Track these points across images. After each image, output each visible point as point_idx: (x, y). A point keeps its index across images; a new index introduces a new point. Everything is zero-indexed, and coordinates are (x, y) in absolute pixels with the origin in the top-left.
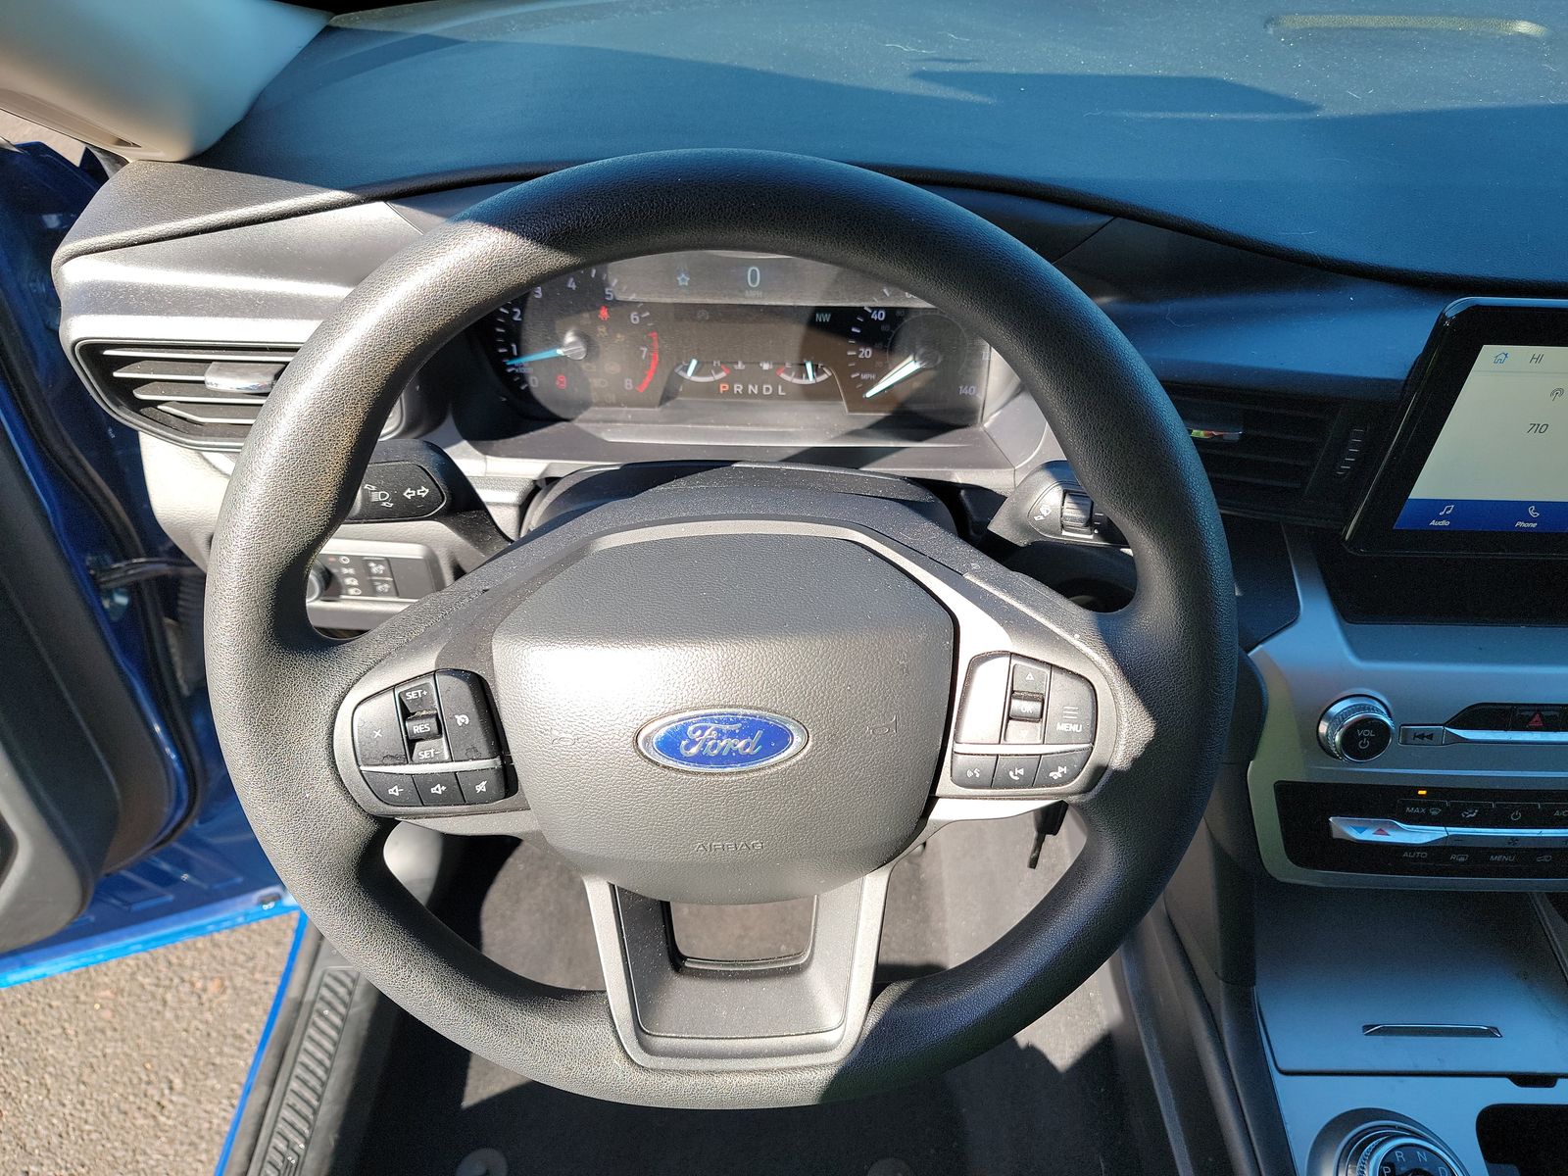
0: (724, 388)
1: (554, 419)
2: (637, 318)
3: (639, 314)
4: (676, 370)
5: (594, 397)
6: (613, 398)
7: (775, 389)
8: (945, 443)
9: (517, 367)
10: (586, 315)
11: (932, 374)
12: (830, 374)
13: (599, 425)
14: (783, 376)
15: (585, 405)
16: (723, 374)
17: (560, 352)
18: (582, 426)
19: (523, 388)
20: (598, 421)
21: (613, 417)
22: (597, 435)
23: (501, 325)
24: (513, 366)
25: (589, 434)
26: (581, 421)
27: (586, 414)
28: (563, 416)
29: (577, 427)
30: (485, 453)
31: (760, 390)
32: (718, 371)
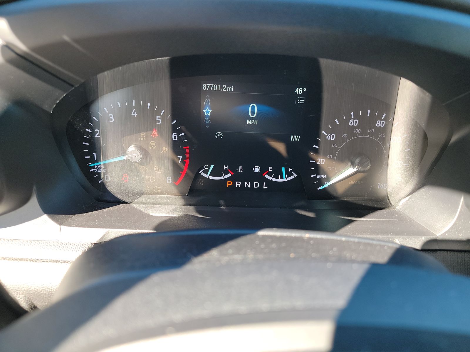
0: (229, 184)
1: (118, 202)
2: (177, 136)
3: (178, 135)
4: (200, 172)
5: (146, 188)
6: (159, 189)
7: (261, 185)
8: (375, 218)
9: (96, 168)
10: (143, 134)
11: (360, 175)
12: (296, 176)
13: (148, 206)
14: (267, 176)
15: (141, 194)
16: (229, 175)
17: (125, 158)
18: (136, 206)
19: (100, 182)
20: (148, 204)
21: (158, 201)
22: (146, 212)
23: (87, 140)
24: (93, 167)
25: (141, 211)
26: (137, 203)
27: (141, 199)
28: (125, 200)
29: (133, 207)
30: (61, 224)
31: (252, 185)
32: (226, 173)
